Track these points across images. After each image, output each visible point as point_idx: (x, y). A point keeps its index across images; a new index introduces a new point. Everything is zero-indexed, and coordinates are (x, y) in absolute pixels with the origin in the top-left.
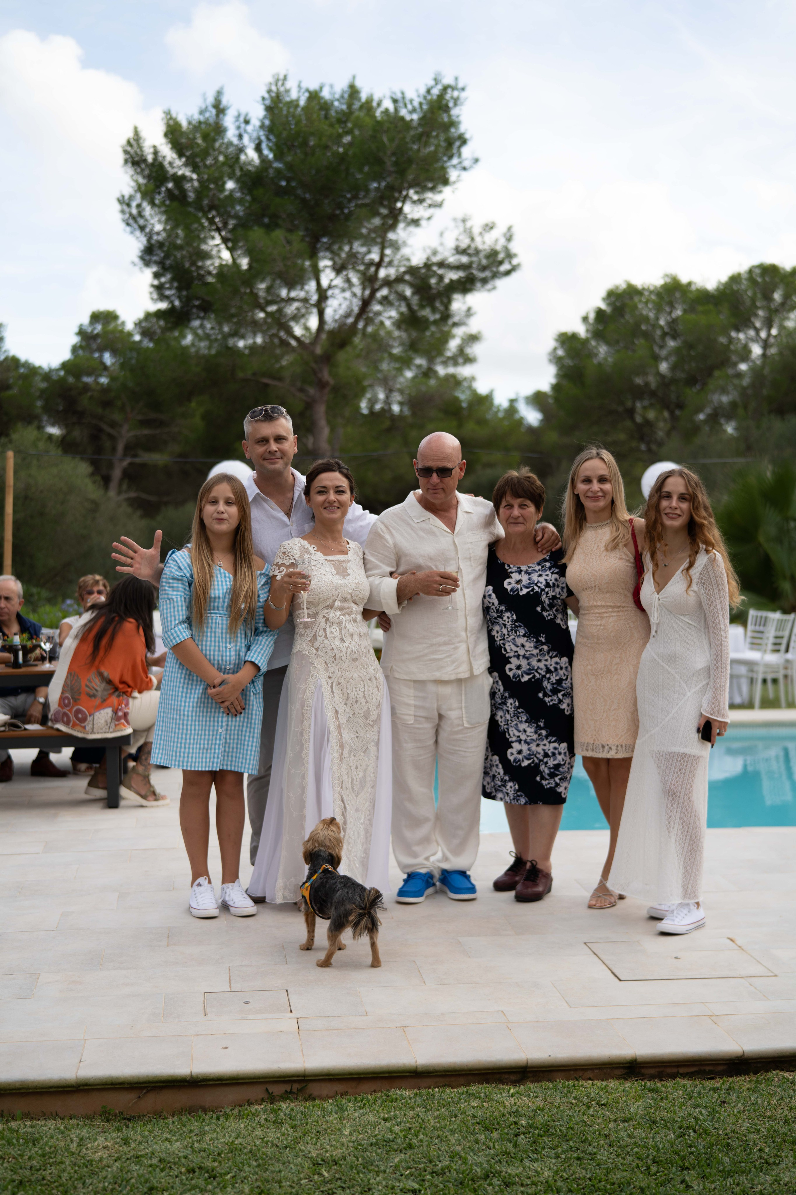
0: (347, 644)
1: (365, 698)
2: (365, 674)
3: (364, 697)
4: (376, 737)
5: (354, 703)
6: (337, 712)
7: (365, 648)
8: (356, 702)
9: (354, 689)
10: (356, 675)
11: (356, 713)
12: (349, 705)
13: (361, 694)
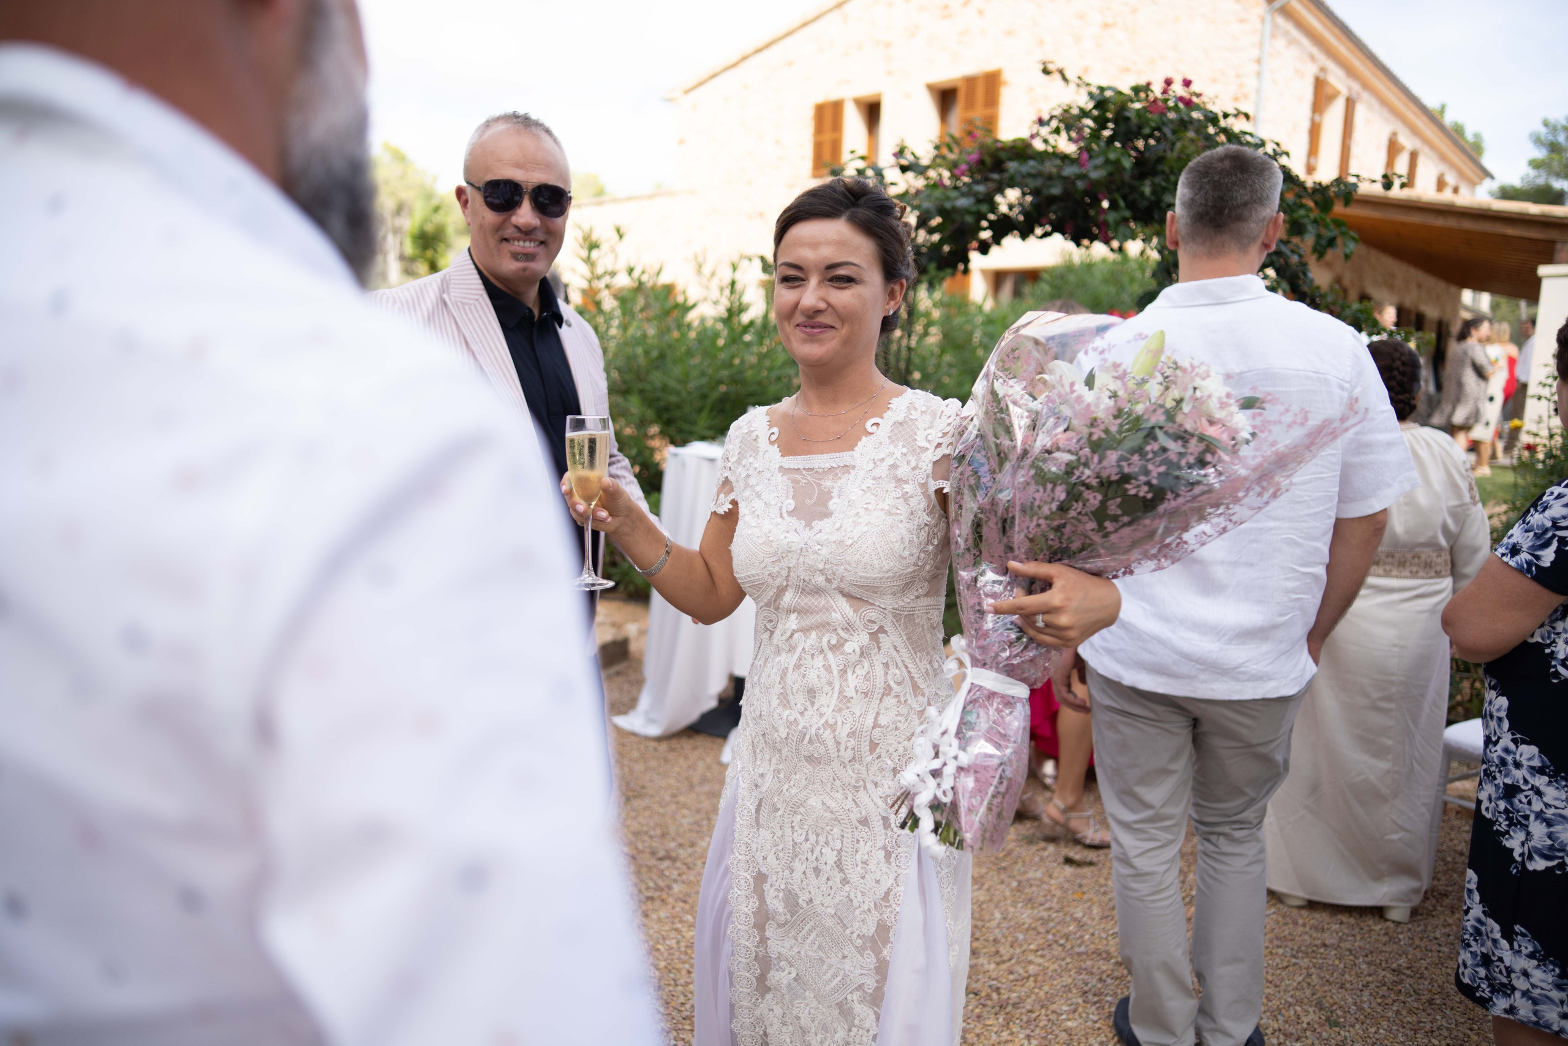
0: (793, 715)
1: (841, 870)
2: (849, 804)
3: (839, 864)
4: (870, 983)
5: (810, 873)
6: (760, 878)
7: (852, 734)
8: (817, 871)
9: (812, 838)
10: (814, 801)
11: (816, 902)
12: (798, 875)
13: (830, 857)
